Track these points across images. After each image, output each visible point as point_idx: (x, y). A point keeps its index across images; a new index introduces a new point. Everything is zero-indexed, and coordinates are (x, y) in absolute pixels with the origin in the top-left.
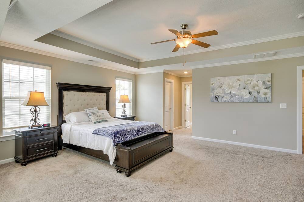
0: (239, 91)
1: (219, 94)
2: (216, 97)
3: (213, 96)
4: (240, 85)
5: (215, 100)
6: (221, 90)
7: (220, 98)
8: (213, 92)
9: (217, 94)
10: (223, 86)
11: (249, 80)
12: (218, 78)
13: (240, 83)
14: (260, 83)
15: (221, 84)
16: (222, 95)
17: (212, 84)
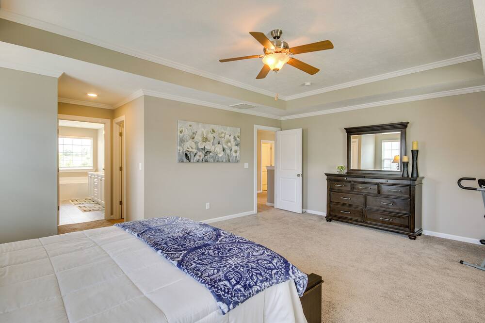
0: (213, 147)
1: (191, 150)
2: (186, 155)
3: (183, 151)
4: (214, 138)
5: (185, 159)
6: (194, 143)
7: (192, 155)
8: (183, 145)
9: (188, 148)
10: (196, 137)
11: (222, 133)
12: (190, 123)
13: (215, 135)
14: (232, 137)
15: (194, 133)
16: (195, 151)
17: (181, 132)
